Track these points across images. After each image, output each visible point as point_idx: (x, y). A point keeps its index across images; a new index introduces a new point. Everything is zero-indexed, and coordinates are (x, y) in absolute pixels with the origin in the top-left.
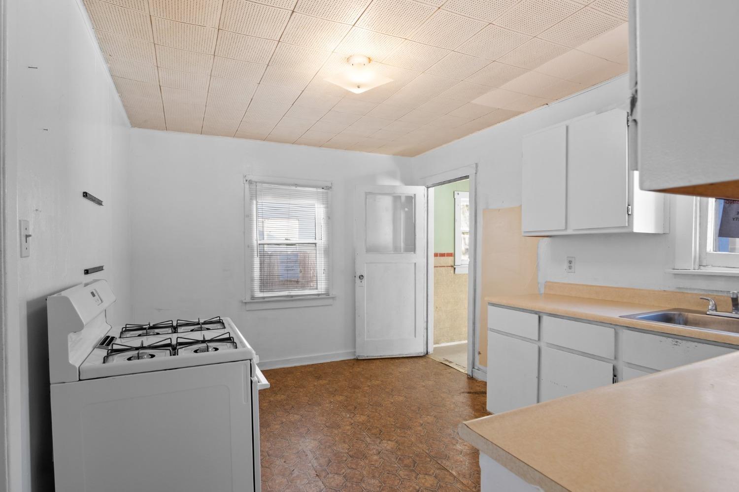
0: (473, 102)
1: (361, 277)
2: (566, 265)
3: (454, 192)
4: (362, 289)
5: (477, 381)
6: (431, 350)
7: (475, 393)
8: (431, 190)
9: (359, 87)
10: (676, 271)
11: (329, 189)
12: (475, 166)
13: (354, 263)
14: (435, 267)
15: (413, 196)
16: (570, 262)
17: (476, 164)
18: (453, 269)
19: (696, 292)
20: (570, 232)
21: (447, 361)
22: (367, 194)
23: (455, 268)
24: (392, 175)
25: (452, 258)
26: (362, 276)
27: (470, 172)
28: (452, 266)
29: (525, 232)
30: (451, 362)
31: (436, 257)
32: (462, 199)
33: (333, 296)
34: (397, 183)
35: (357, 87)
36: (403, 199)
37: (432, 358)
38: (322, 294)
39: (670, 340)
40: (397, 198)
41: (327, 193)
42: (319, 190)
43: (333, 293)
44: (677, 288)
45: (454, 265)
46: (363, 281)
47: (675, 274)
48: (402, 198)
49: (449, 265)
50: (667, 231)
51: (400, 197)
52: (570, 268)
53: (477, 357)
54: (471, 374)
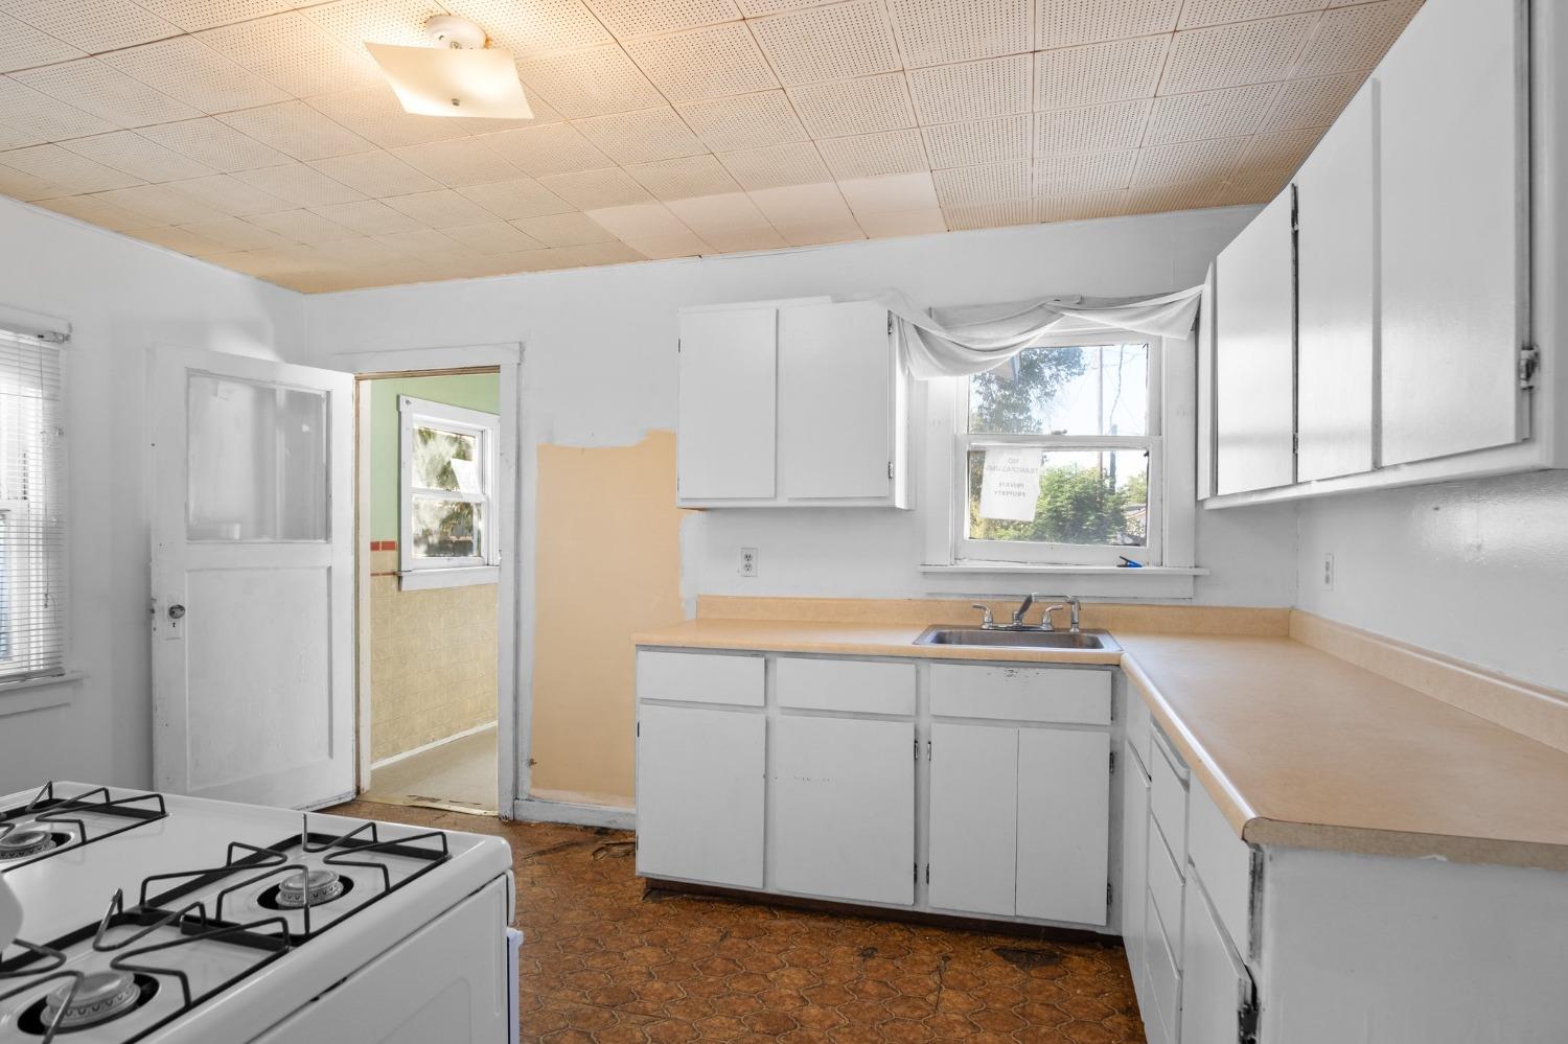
0: (592, 214)
1: (178, 612)
2: (740, 562)
3: (398, 397)
4: (173, 647)
5: (529, 825)
6: (366, 784)
7: (554, 849)
8: (366, 385)
9: (456, 103)
10: (927, 569)
11: (59, 342)
12: (518, 348)
13: (147, 572)
14: (373, 575)
15: (323, 395)
16: (748, 557)
17: (520, 343)
18: (396, 578)
19: (952, 598)
20: (782, 502)
21: (421, 799)
22: (192, 373)
23: (400, 578)
24: (252, 331)
25: (394, 553)
26: (181, 608)
27: (506, 359)
28: (394, 574)
29: (684, 499)
30: (433, 800)
31: (375, 552)
32: (415, 415)
33: (75, 676)
34: (267, 355)
35: (451, 103)
36: (281, 398)
37: (376, 800)
38: (38, 674)
39: (1002, 669)
40: (264, 393)
41: (56, 354)
42: (22, 341)
43: (71, 666)
44: (929, 594)
45: (400, 570)
46: (180, 623)
47: (924, 573)
48: (278, 392)
49: (389, 571)
50: (913, 508)
51: (273, 392)
52: (748, 567)
53: (526, 773)
54: (509, 814)
